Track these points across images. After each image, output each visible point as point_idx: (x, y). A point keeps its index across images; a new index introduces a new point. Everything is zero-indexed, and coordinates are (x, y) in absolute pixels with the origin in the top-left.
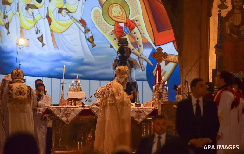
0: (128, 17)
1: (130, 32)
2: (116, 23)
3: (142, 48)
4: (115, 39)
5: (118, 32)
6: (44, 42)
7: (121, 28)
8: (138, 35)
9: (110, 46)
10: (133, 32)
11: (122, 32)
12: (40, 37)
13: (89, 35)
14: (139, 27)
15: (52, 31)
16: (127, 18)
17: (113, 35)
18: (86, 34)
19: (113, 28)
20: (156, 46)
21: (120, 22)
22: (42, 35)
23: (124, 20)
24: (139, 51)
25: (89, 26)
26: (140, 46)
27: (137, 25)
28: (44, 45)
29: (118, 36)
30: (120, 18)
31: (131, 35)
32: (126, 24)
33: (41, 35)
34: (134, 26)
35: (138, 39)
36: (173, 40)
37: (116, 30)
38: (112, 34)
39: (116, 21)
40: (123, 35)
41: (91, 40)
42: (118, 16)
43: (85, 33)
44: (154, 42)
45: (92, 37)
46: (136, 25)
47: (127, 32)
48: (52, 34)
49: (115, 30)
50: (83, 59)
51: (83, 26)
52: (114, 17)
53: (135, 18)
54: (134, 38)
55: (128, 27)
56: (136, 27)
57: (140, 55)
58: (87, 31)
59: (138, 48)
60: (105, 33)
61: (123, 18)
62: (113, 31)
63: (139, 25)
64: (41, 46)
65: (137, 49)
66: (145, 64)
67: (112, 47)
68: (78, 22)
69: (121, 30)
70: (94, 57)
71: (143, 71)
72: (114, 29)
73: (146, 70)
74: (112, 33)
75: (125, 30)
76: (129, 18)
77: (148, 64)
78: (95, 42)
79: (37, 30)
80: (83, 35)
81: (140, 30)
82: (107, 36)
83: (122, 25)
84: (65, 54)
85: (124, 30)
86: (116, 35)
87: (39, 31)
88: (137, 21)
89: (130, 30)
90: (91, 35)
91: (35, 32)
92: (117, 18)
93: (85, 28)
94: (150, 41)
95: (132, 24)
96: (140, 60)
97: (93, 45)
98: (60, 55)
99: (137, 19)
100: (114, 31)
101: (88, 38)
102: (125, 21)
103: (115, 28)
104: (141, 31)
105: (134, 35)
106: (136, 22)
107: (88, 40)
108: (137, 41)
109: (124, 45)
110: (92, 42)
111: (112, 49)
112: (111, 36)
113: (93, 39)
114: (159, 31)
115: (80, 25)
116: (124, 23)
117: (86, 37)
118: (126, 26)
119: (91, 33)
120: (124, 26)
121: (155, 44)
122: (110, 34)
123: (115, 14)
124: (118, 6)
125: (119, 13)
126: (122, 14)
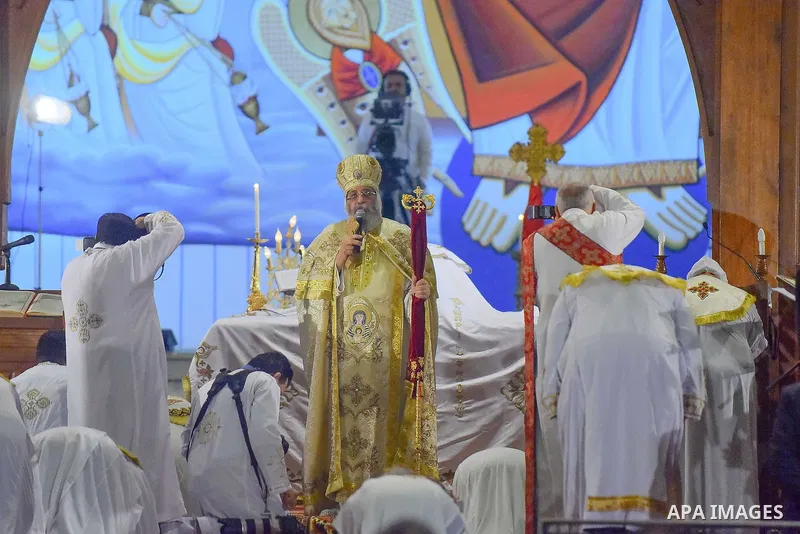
0: (374, 30)
2: (337, 49)
4: (332, 106)
5: (343, 81)
6: (95, 114)
7: (354, 67)
9: (314, 130)
12: (81, 99)
13: (245, 91)
14: (412, 63)
15: (118, 76)
16: (373, 34)
17: (326, 91)
18: (235, 89)
19: (325, 68)
20: (471, 130)
21: (347, 49)
22: (87, 93)
23: (363, 38)
25: (242, 62)
28: (92, 126)
30: (347, 32)
32: (369, 55)
33: (83, 93)
34: (397, 59)
36: (530, 108)
37: (338, 76)
38: (321, 90)
39: (334, 45)
40: (359, 93)
41: (251, 109)
42: (342, 28)
43: (232, 83)
44: (464, 115)
45: (254, 98)
46: (403, 59)
48: (120, 89)
49: (331, 75)
50: (222, 176)
51: (225, 61)
52: (329, 29)
53: (401, 35)
55: (376, 64)
56: (403, 65)
58: (237, 78)
60: (299, 84)
61: (360, 34)
62: (325, 78)
63: (413, 59)
66: (435, 191)
67: (321, 132)
68: (206, 45)
69: (352, 74)
72: (327, 71)
74: (323, 84)
75: (365, 75)
77: (446, 192)
78: (264, 117)
79: (72, 76)
80: (224, 91)
81: (417, 73)
82: (303, 94)
83: (355, 57)
84: (166, 157)
85: (361, 76)
86: (336, 93)
87: (76, 79)
88: (405, 43)
89: (383, 75)
90: (252, 94)
91: (64, 82)
92: (336, 34)
93: (230, 66)
94: (454, 112)
95: (390, 54)
97: (260, 126)
98: (147, 161)
99: (406, 38)
100: (329, 78)
101: (241, 101)
102: (366, 44)
103: (332, 67)
104: (419, 77)
107: (241, 108)
110: (254, 116)
111: (321, 139)
112: (320, 94)
113: (257, 107)
114: (482, 76)
115: (215, 57)
116: (364, 51)
117: (233, 97)
118: (369, 61)
119: (252, 84)
120: (364, 61)
121: (468, 122)
122: (316, 88)
123: (333, 20)
125: (346, 16)
126: (356, 21)
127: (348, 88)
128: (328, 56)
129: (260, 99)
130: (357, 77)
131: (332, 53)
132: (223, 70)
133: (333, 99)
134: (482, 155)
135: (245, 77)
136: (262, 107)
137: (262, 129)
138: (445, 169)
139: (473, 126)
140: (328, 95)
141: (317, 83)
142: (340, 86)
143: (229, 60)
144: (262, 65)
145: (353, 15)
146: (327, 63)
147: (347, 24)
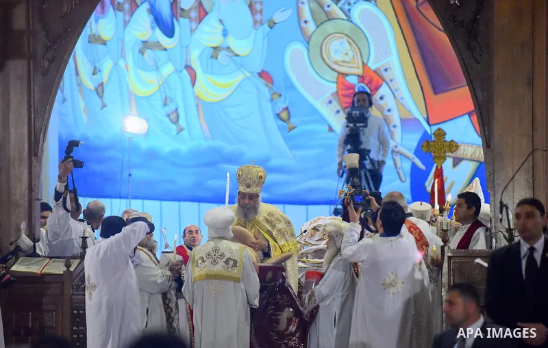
0: (365, 62)
2: (341, 76)
3: (398, 131)
4: (338, 112)
5: (345, 96)
6: (182, 122)
7: (352, 87)
8: (390, 101)
9: (326, 128)
10: (377, 96)
12: (172, 113)
13: (281, 104)
14: (390, 84)
15: (197, 98)
16: (364, 65)
17: (334, 102)
18: (274, 103)
19: (333, 88)
20: (430, 126)
21: (347, 75)
22: (177, 109)
23: (358, 68)
24: (392, 137)
25: (279, 84)
26: (395, 126)
27: (388, 80)
28: (180, 130)
29: (345, 105)
30: (348, 65)
32: (361, 78)
33: (174, 108)
35: (389, 110)
36: (469, 111)
37: (341, 93)
39: (339, 73)
41: (284, 117)
42: (344, 62)
43: (272, 100)
44: (426, 116)
45: (287, 109)
46: (384, 80)
49: (337, 92)
50: (267, 160)
51: (267, 85)
52: (336, 63)
53: (383, 65)
54: (380, 108)
55: (367, 85)
56: (384, 84)
57: (396, 147)
58: (275, 95)
59: (389, 131)
60: (317, 99)
61: (355, 65)
64: (175, 132)
68: (255, 76)
69: (351, 91)
70: (293, 154)
71: (403, 182)
72: (335, 90)
73: (408, 180)
74: (331, 98)
76: (369, 65)
77: (414, 166)
78: (293, 121)
79: (166, 99)
80: (268, 106)
81: (393, 90)
83: (353, 80)
84: (229, 148)
86: (340, 103)
87: (168, 100)
88: (386, 70)
89: (371, 91)
90: (285, 106)
91: (161, 103)
92: (340, 65)
93: (270, 89)
94: (417, 114)
95: (376, 78)
96: (395, 157)
97: (290, 126)
98: (216, 150)
99: (386, 67)
101: (278, 111)
102: (360, 72)
103: (337, 88)
105: (381, 102)
107: (278, 115)
108: (387, 116)
109: (358, 125)
110: (287, 120)
111: (331, 134)
113: (289, 114)
114: (436, 91)
115: (261, 83)
116: (358, 76)
117: (273, 109)
118: (362, 82)
119: (285, 99)
120: (359, 82)
122: (328, 100)
123: (339, 58)
124: (342, 38)
125: (347, 54)
126: (353, 56)
127: (349, 100)
128: (335, 81)
129: (290, 109)
131: (337, 78)
132: (266, 91)
133: (339, 108)
135: (280, 95)
136: (292, 114)
137: (292, 128)
139: (431, 123)
141: (328, 98)
143: (271, 85)
144: (291, 87)
145: (351, 54)
146: (334, 85)
147: (347, 59)
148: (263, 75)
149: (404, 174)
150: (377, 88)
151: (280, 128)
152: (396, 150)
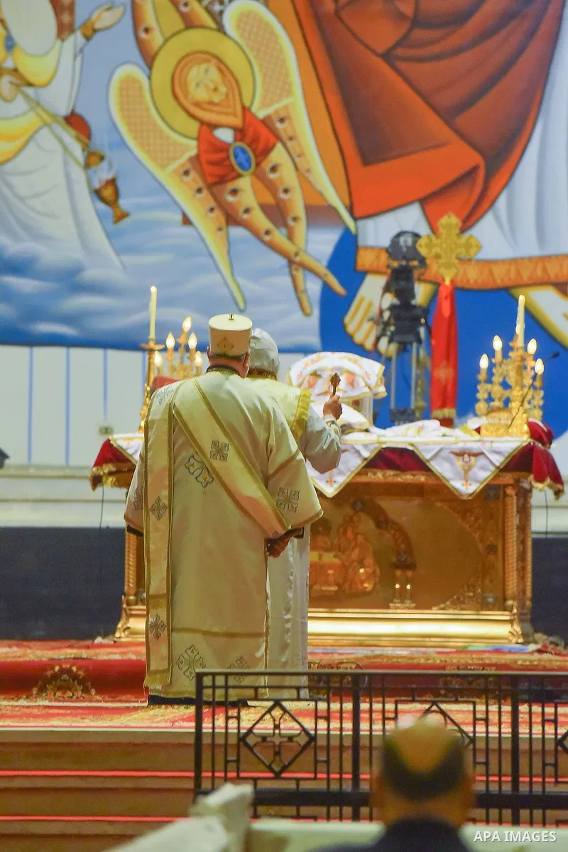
1: (258, 164)
2: (204, 127)
3: (301, 228)
4: (199, 191)
5: (211, 163)
7: (223, 147)
8: (287, 175)
9: (179, 218)
10: (267, 165)
11: (227, 163)
13: (103, 174)
14: (289, 144)
16: (245, 110)
17: (193, 174)
18: (91, 171)
19: (191, 148)
20: (355, 219)
21: (217, 126)
23: (235, 115)
24: (290, 237)
25: (100, 139)
26: (295, 219)
27: (284, 136)
29: (210, 180)
30: (216, 108)
31: (260, 177)
32: (240, 133)
34: (272, 139)
35: (286, 191)
36: (422, 195)
37: (205, 157)
38: (186, 173)
39: (202, 122)
40: (231, 176)
41: (107, 194)
42: (211, 103)
43: (87, 166)
44: (348, 202)
45: (112, 182)
46: (279, 138)
47: (246, 164)
49: (198, 157)
50: (77, 270)
51: (78, 139)
52: (197, 104)
53: (277, 112)
54: (271, 187)
55: (249, 145)
56: (279, 147)
57: (297, 254)
58: (93, 158)
59: (286, 225)
60: (163, 167)
61: (231, 110)
62: (191, 160)
63: (291, 139)
65: (284, 231)
66: (313, 288)
67: (186, 221)
68: (58, 122)
69: (222, 155)
70: (122, 263)
71: (306, 314)
72: (193, 152)
73: (316, 312)
74: (188, 166)
75: (236, 157)
76: (254, 109)
77: (327, 289)
78: (124, 203)
80: (79, 175)
81: (294, 155)
82: (166, 177)
83: (225, 135)
85: (232, 158)
86: (203, 175)
88: (282, 120)
89: (256, 157)
90: (110, 176)
92: (204, 110)
93: (86, 145)
94: (335, 199)
95: (264, 132)
96: (294, 272)
97: (118, 213)
99: (283, 114)
100: (196, 160)
101: (97, 185)
102: (237, 121)
103: (199, 147)
104: (297, 160)
105: (272, 176)
106: (279, 126)
107: (97, 194)
108: (283, 200)
110: (112, 202)
111: (187, 230)
112: (185, 178)
113: (116, 191)
114: (367, 158)
115: (69, 136)
116: (235, 129)
117: (89, 181)
118: (242, 140)
119: (111, 166)
120: (236, 140)
121: (351, 210)
122: (182, 170)
123: (201, 94)
124: (208, 61)
125: (216, 89)
126: (227, 95)
127: (218, 171)
128: (195, 134)
130: (228, 158)
131: (200, 132)
132: (77, 150)
133: (200, 184)
134: (366, 248)
135: (102, 158)
137: (122, 216)
138: (325, 263)
139: (357, 214)
140: (194, 179)
141: (183, 165)
142: (208, 169)
143: (86, 140)
145: (223, 89)
146: (194, 143)
147: (216, 99)
148: (75, 121)
149: (310, 303)
150: (267, 150)
151: (100, 216)
152: (297, 259)
